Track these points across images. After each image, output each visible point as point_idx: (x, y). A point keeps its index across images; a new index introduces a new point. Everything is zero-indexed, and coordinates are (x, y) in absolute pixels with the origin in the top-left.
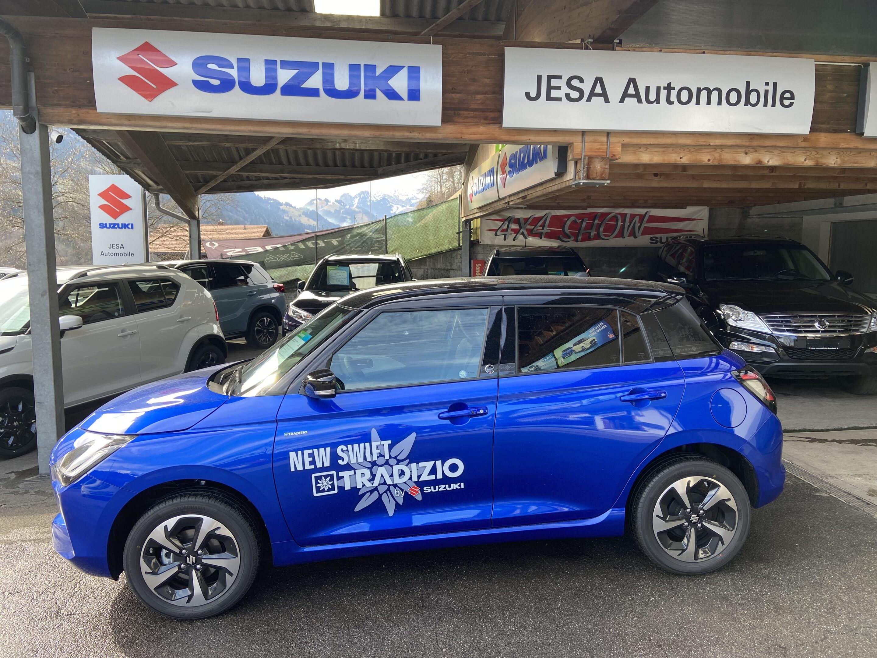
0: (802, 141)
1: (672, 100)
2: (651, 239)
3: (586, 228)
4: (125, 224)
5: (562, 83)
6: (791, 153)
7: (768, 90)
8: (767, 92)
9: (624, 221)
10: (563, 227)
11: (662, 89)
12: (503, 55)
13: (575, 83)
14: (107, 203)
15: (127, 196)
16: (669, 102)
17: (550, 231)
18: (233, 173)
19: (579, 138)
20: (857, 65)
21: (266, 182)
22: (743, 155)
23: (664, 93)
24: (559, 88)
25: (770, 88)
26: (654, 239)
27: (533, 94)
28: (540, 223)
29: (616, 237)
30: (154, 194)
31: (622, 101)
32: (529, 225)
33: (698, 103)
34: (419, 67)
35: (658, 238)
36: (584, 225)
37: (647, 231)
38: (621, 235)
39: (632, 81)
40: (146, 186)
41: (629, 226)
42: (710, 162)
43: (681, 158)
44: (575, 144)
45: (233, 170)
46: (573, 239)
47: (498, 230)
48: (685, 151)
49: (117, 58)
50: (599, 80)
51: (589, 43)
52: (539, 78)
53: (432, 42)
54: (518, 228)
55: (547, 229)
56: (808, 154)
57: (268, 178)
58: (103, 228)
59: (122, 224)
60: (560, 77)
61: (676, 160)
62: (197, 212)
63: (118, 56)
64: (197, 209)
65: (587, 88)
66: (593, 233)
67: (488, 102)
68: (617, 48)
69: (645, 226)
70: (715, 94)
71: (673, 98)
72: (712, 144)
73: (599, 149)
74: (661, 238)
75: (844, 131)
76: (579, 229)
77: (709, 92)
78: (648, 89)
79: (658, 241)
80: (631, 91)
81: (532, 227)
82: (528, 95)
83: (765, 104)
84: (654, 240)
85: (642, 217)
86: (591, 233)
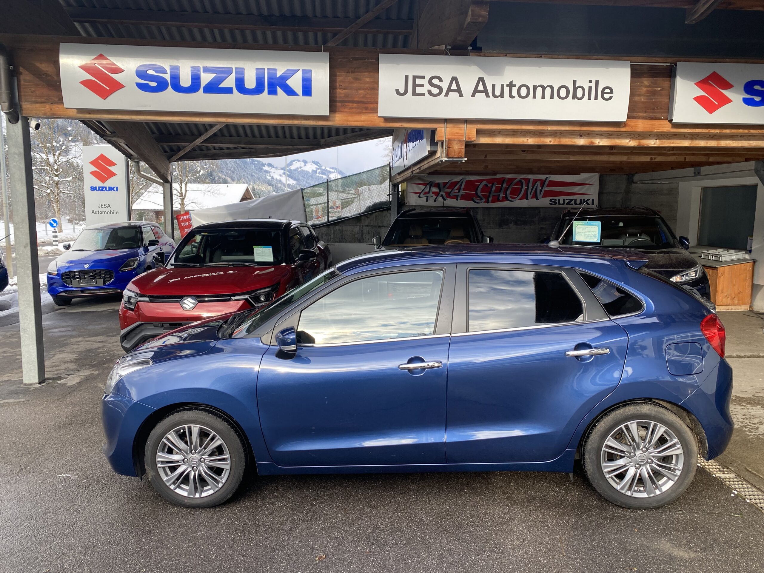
0: (623, 127)
1: (513, 95)
2: (551, 200)
3: (496, 191)
4: (111, 187)
5: (425, 82)
7: (591, 87)
9: (528, 185)
10: (476, 191)
11: (505, 86)
12: (377, 59)
13: (436, 81)
14: (97, 170)
15: (113, 164)
16: (512, 97)
17: (465, 194)
18: (198, 144)
19: (442, 125)
20: (669, 64)
21: (226, 151)
22: (579, 137)
23: (507, 90)
24: (422, 85)
25: (593, 85)
26: (553, 200)
27: (402, 91)
28: (456, 187)
29: (521, 199)
30: (135, 162)
31: (473, 95)
32: (448, 188)
33: (534, 97)
34: (311, 71)
36: (494, 188)
38: (525, 197)
39: (481, 80)
40: (128, 156)
41: (532, 190)
42: (551, 143)
43: (528, 140)
44: (438, 129)
45: (198, 141)
46: (484, 200)
47: (421, 192)
48: (530, 135)
50: (454, 79)
52: (407, 77)
53: (322, 50)
54: (438, 191)
55: (462, 192)
57: (228, 148)
58: (94, 190)
59: (109, 187)
60: (423, 77)
61: (523, 141)
62: (170, 177)
64: (170, 175)
65: (445, 85)
66: (502, 195)
67: (368, 96)
68: (471, 54)
69: (547, 189)
70: (548, 90)
71: (515, 93)
72: (550, 130)
73: (458, 133)
74: (559, 200)
75: (659, 118)
76: (490, 192)
77: (544, 88)
78: (494, 86)
79: (556, 202)
80: (481, 87)
81: (450, 190)
82: (397, 91)
83: (589, 98)
84: (553, 202)
85: (543, 182)
86: (499, 195)
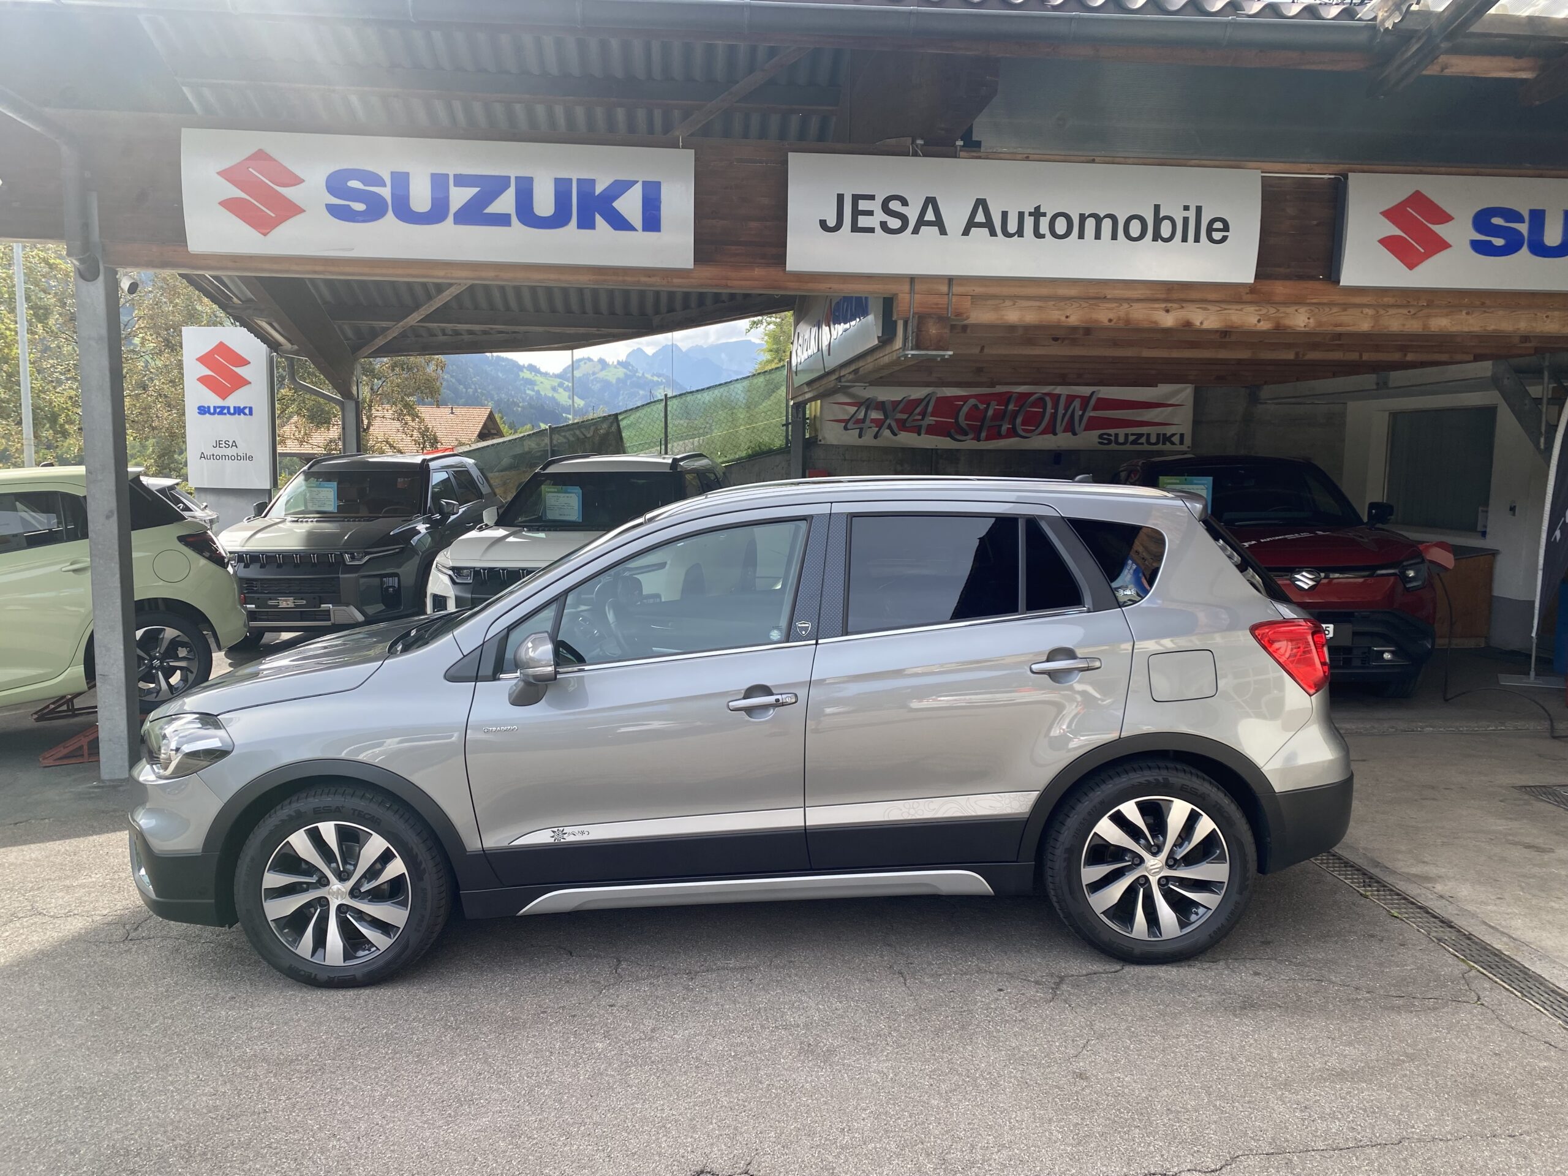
0: (1247, 293)
1: (1042, 231)
2: (1101, 436)
3: (994, 418)
4: (239, 407)
5: (875, 206)
6: (1237, 310)
7: (1188, 218)
8: (1186, 220)
9: (1056, 406)
10: (957, 419)
11: (1026, 215)
12: (785, 162)
13: (895, 205)
14: (210, 373)
15: (244, 362)
16: (1038, 235)
17: (934, 423)
18: (413, 323)
19: (906, 287)
20: (1333, 176)
22: (1163, 313)
23: (1029, 222)
24: (870, 213)
25: (1192, 215)
26: (1105, 436)
27: (831, 223)
28: (918, 410)
29: (1043, 433)
30: (287, 359)
31: (966, 232)
32: (902, 412)
33: (1081, 236)
34: (660, 183)
35: (1111, 435)
36: (990, 413)
37: (1092, 424)
38: (1051, 430)
39: (981, 203)
40: (273, 345)
41: (1064, 415)
42: (1112, 324)
43: (1067, 317)
44: (901, 296)
45: (414, 319)
47: (849, 420)
48: (1073, 307)
49: (218, 173)
50: (931, 201)
51: (919, 146)
53: (681, 144)
54: (883, 417)
55: (930, 420)
56: (1264, 311)
58: (205, 414)
59: (235, 407)
60: (872, 198)
61: (1059, 320)
62: (355, 388)
63: (218, 171)
64: (355, 384)
65: (912, 213)
66: (1005, 427)
67: (766, 232)
68: (962, 154)
69: (1093, 414)
70: (1107, 224)
71: (1044, 228)
72: (1108, 297)
73: (937, 304)
74: (1117, 435)
75: (1314, 278)
76: (983, 420)
77: (1099, 220)
78: (1005, 215)
79: (1111, 440)
80: (980, 217)
81: (905, 416)
82: (823, 224)
83: (1185, 239)
84: (1105, 439)
85: (1085, 401)
86: (1001, 425)
